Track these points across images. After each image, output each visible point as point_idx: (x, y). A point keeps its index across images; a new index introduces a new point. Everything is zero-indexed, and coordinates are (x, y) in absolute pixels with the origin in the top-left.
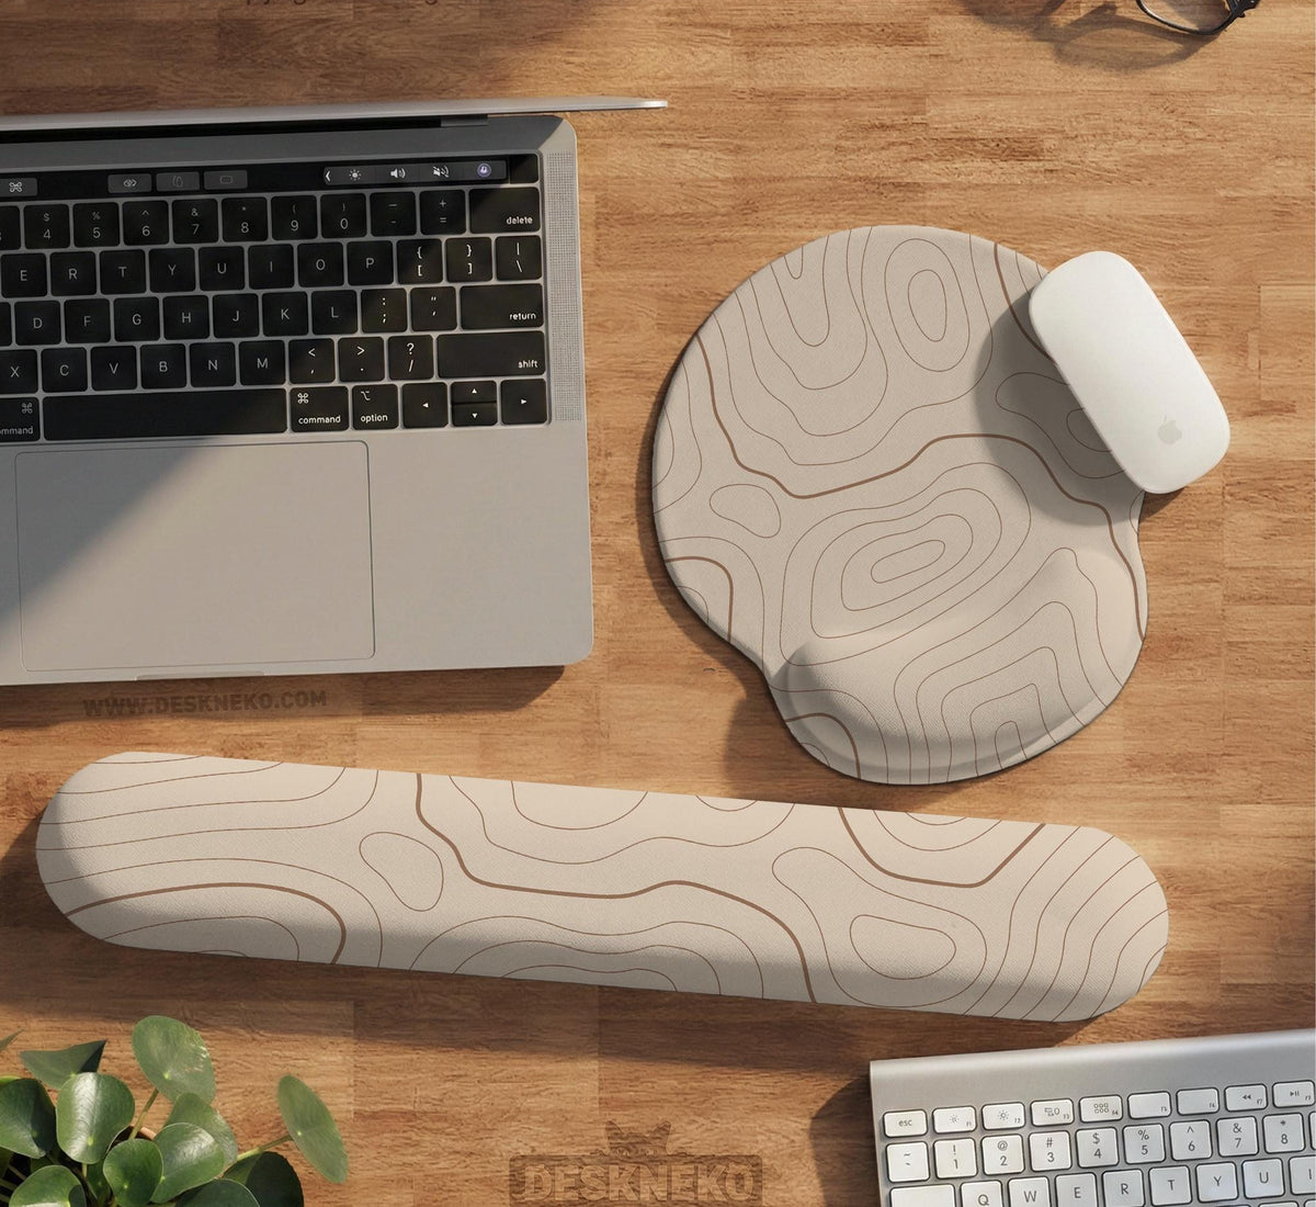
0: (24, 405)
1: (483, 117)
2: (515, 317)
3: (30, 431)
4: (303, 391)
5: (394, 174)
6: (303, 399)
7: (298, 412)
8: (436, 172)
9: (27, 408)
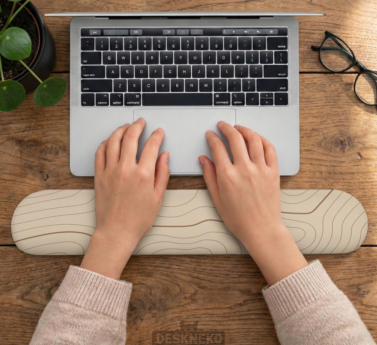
0: (137, 95)
1: (272, 16)
2: (280, 74)
3: (138, 103)
4: (217, 94)
5: (246, 32)
6: (217, 96)
7: (216, 99)
8: (257, 32)
9: (137, 96)
